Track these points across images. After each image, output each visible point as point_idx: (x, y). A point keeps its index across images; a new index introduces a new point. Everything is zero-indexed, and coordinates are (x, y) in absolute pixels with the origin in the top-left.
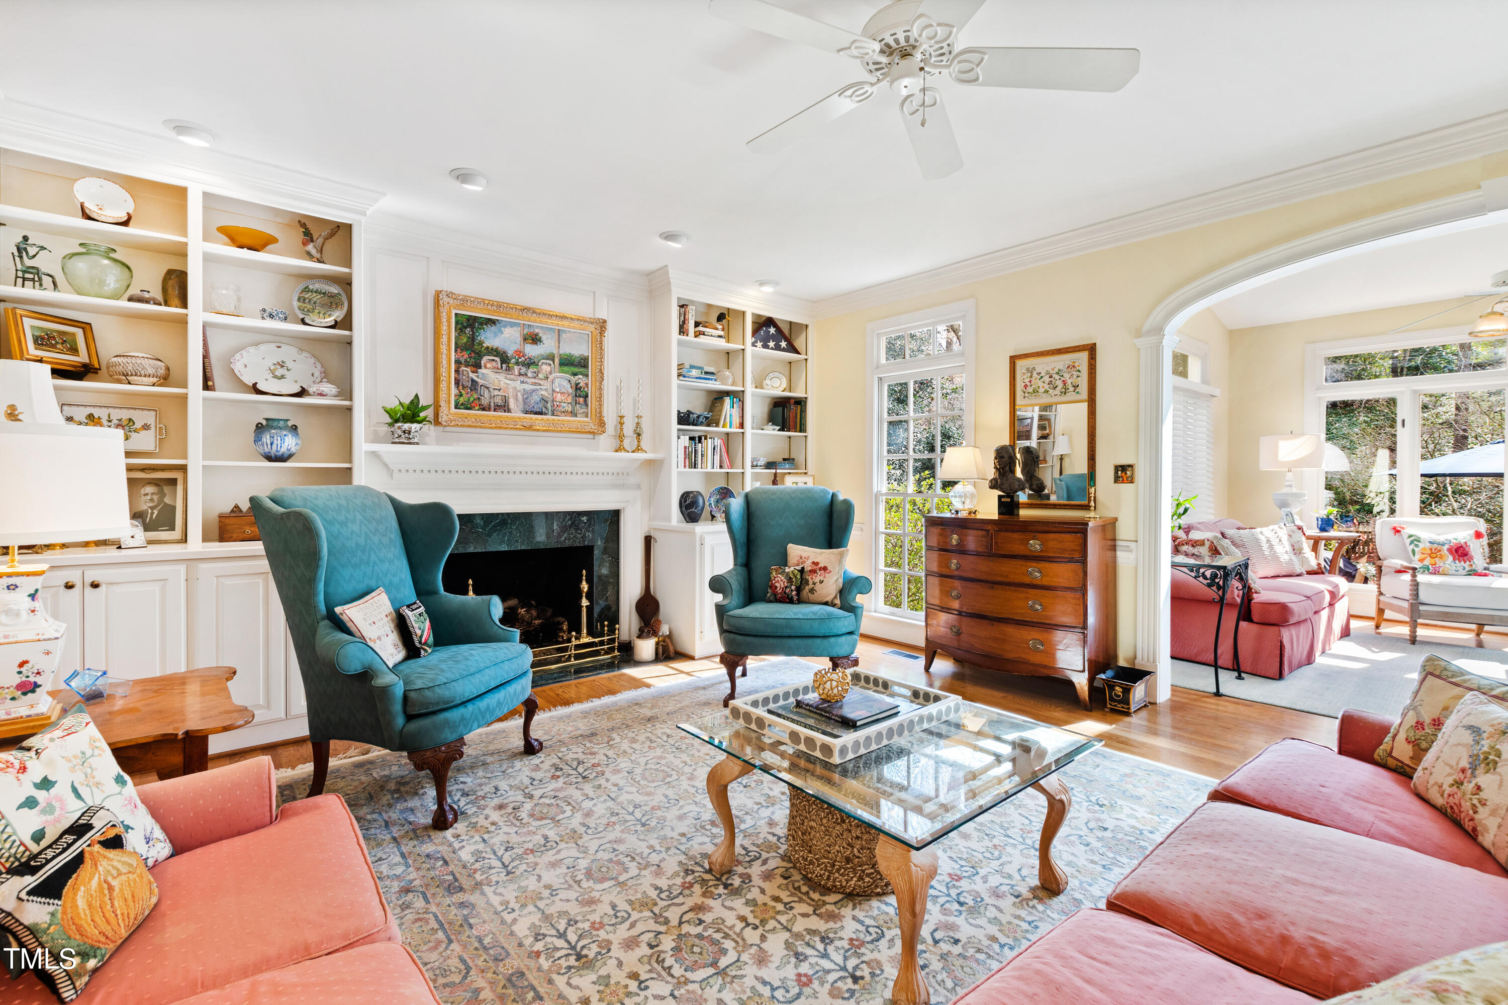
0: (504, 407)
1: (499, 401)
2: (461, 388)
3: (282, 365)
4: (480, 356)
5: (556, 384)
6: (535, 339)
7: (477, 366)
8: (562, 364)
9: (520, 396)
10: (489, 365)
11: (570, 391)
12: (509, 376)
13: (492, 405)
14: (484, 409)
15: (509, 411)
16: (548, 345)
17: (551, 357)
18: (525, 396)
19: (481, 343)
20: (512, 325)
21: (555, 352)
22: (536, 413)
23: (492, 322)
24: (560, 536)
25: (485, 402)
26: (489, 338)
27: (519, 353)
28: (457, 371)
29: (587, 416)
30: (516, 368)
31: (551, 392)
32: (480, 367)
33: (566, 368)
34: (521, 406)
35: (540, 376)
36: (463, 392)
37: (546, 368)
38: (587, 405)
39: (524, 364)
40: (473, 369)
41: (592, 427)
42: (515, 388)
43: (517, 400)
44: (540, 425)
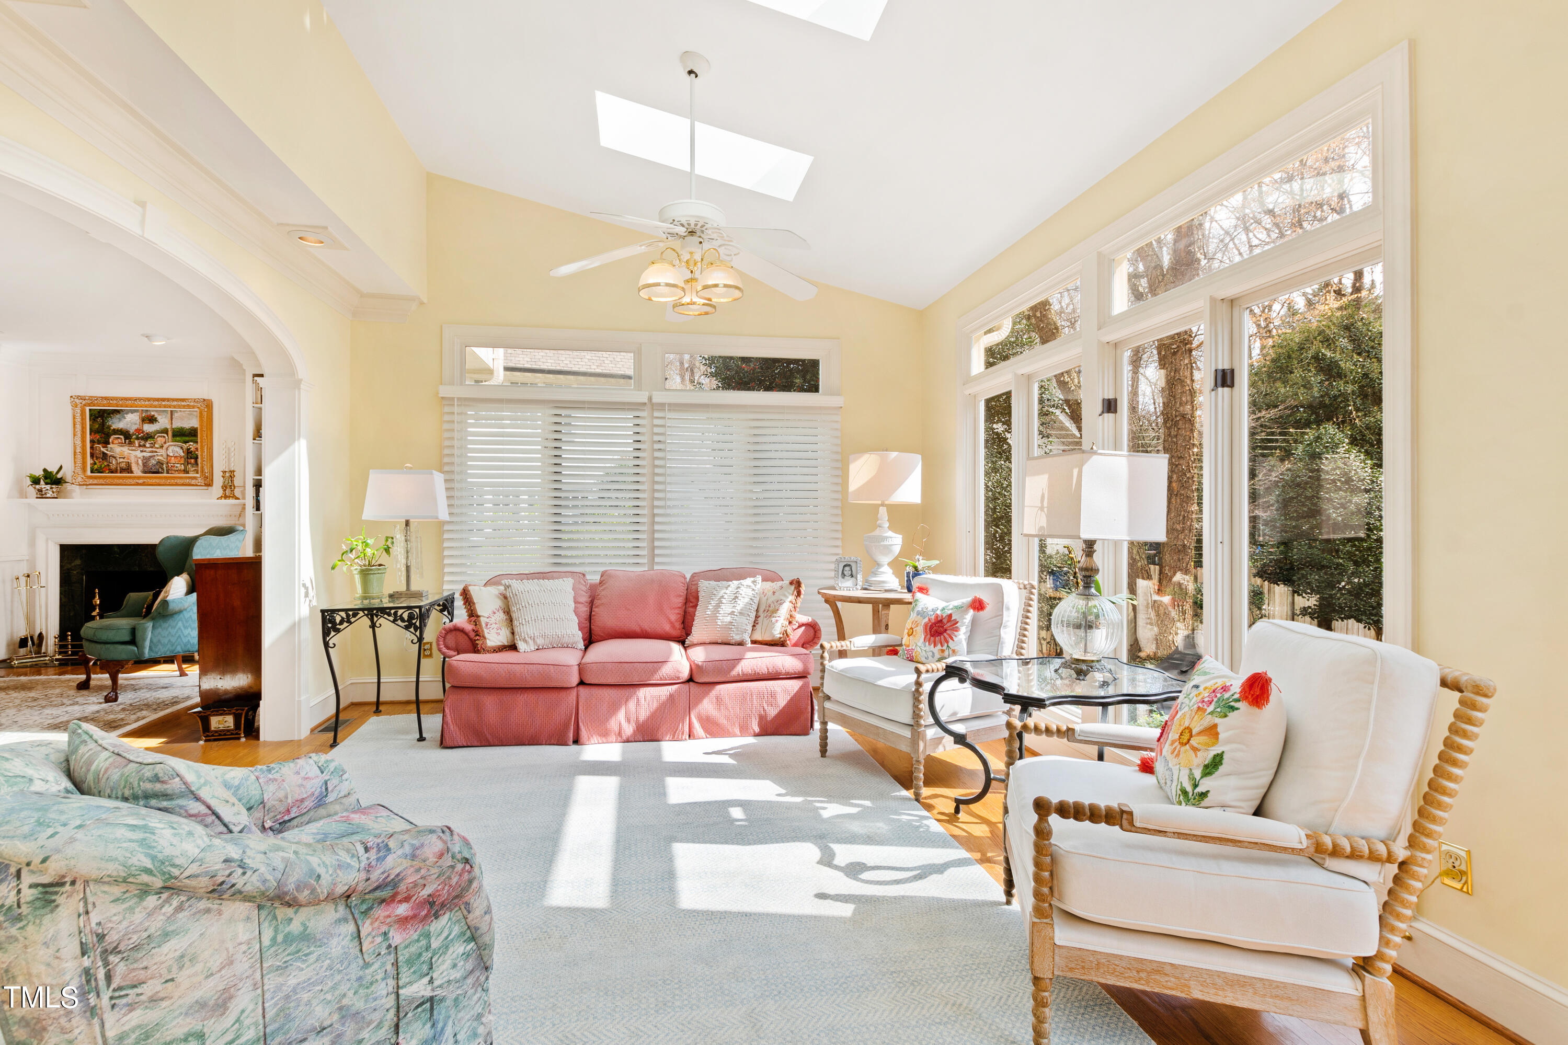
0: (128, 469)
1: (123, 465)
2: (95, 458)
4: (108, 436)
5: (170, 450)
6: (152, 420)
7: (106, 443)
8: (174, 436)
9: (140, 462)
10: (116, 442)
11: (182, 454)
12: (131, 448)
13: (118, 469)
14: (112, 472)
15: (132, 472)
16: (163, 422)
17: (165, 431)
18: (144, 461)
19: (109, 427)
20: (133, 412)
21: (169, 427)
22: (153, 473)
23: (118, 412)
25: (113, 467)
26: (116, 424)
27: (138, 431)
28: (92, 448)
29: (197, 473)
30: (137, 442)
31: (166, 457)
32: (109, 444)
33: (178, 438)
34: (141, 468)
35: (157, 446)
36: (96, 462)
38: (197, 465)
39: (142, 438)
40: (104, 445)
41: (200, 481)
42: (136, 456)
43: (138, 464)
44: (157, 481)
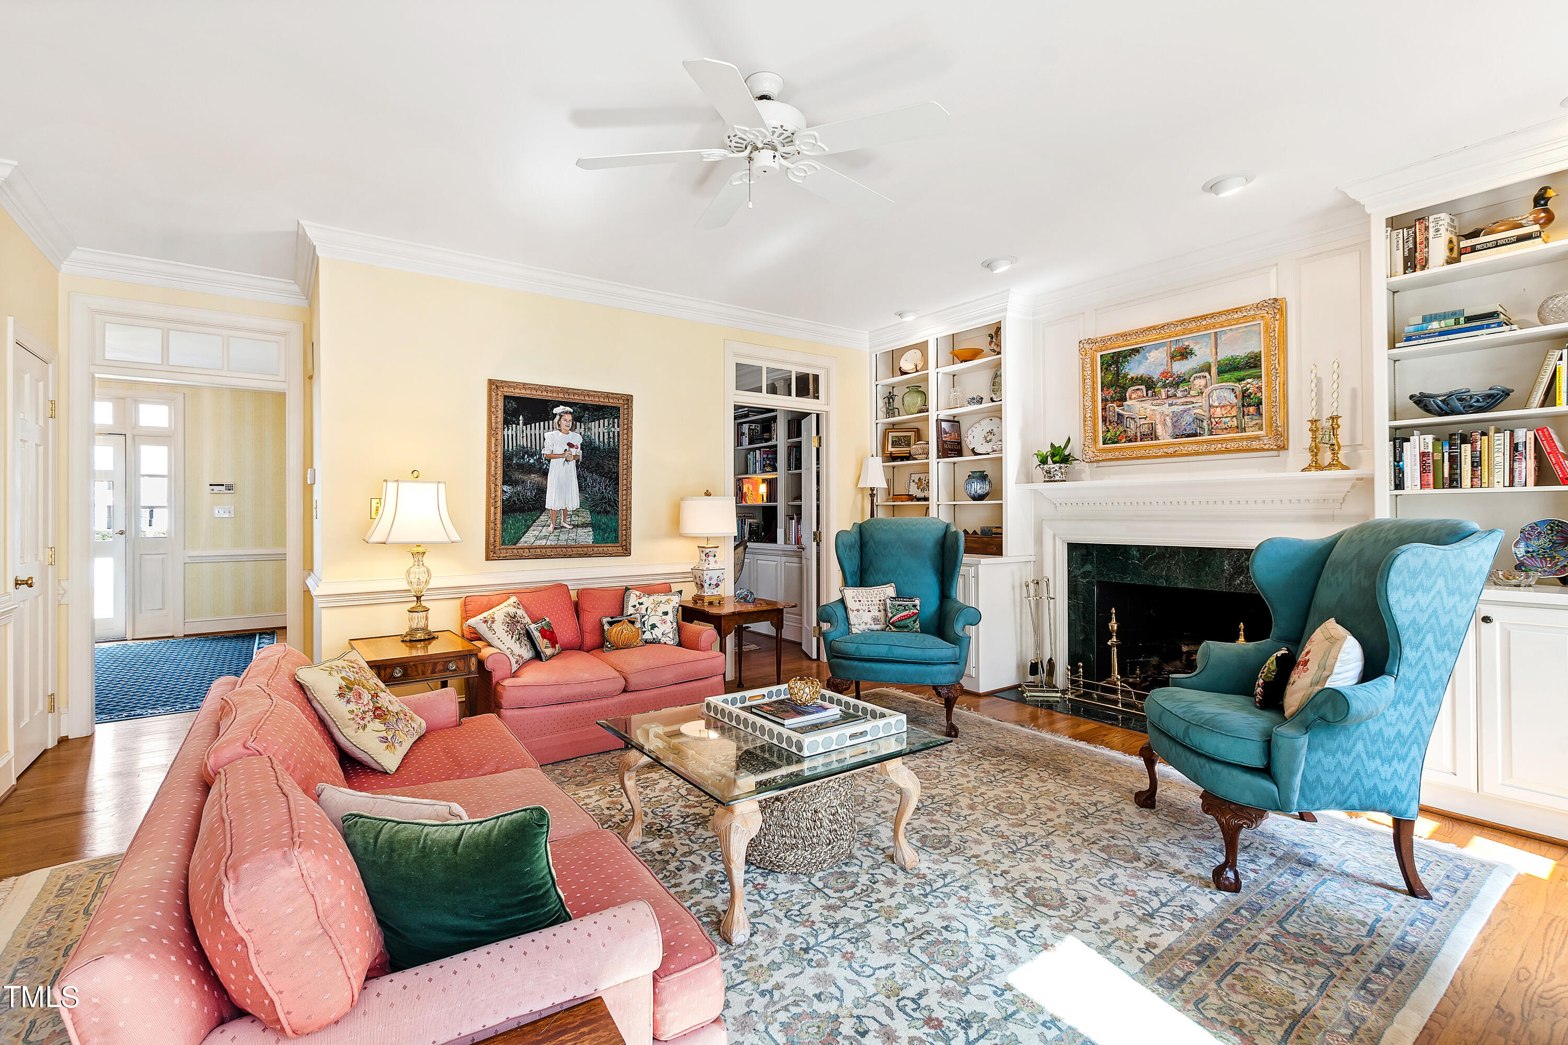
0: (1152, 435)
1: (1145, 429)
2: (1108, 423)
3: (990, 432)
4: (1125, 389)
5: (1214, 397)
6: (1184, 354)
7: (1122, 399)
8: (1220, 372)
9: (1168, 419)
10: (1133, 396)
11: (1235, 401)
12: (1155, 402)
13: (1139, 434)
14: (1130, 441)
15: (1157, 438)
16: (1203, 353)
17: (1206, 368)
18: (1175, 419)
19: (1125, 376)
20: (1157, 347)
21: (1211, 360)
22: (1189, 436)
23: (1136, 351)
24: (1232, 578)
25: (1131, 433)
26: (1134, 369)
27: (1165, 374)
28: (1104, 409)
29: (1261, 429)
30: (1163, 392)
31: (1207, 409)
32: (1126, 400)
33: (1226, 376)
34: (1170, 430)
35: (1192, 393)
36: (1110, 427)
37: (1199, 383)
38: (1261, 415)
39: (1171, 385)
40: (1119, 403)
41: (1267, 442)
42: (1162, 413)
43: (1165, 425)
44: (1195, 447)
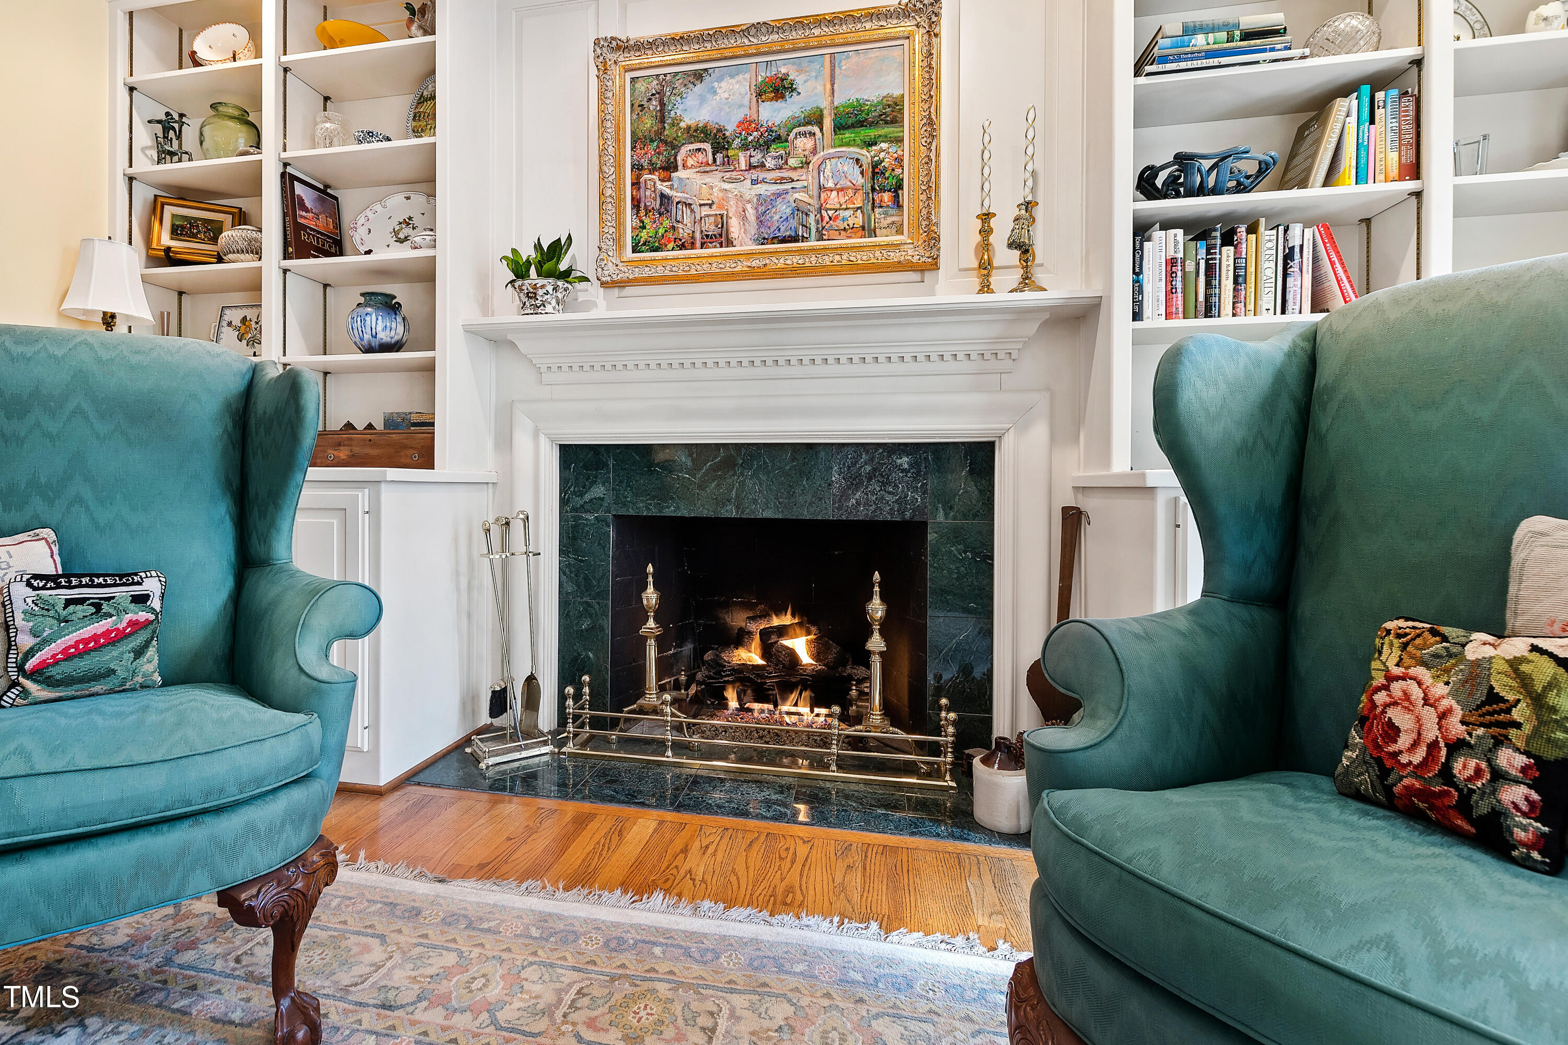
0: (722, 237)
1: (709, 225)
2: (642, 213)
3: (407, 222)
4: (674, 147)
5: (828, 172)
6: (779, 88)
7: (670, 167)
8: (839, 127)
9: (749, 208)
10: (691, 161)
11: (860, 181)
12: (728, 175)
13: (698, 235)
14: (682, 247)
15: (730, 243)
17: (816, 119)
18: (762, 209)
19: (676, 123)
21: (824, 104)
22: (784, 240)
23: (697, 77)
24: (844, 496)
25: (684, 232)
27: (747, 124)
28: (636, 184)
29: (900, 231)
30: (742, 157)
31: (816, 193)
32: (676, 169)
33: (848, 135)
34: (753, 229)
35: (792, 162)
36: (647, 221)
37: (803, 144)
38: (899, 206)
39: (757, 144)
40: (663, 174)
41: (910, 252)
42: (740, 197)
43: (744, 218)
44: (795, 260)
